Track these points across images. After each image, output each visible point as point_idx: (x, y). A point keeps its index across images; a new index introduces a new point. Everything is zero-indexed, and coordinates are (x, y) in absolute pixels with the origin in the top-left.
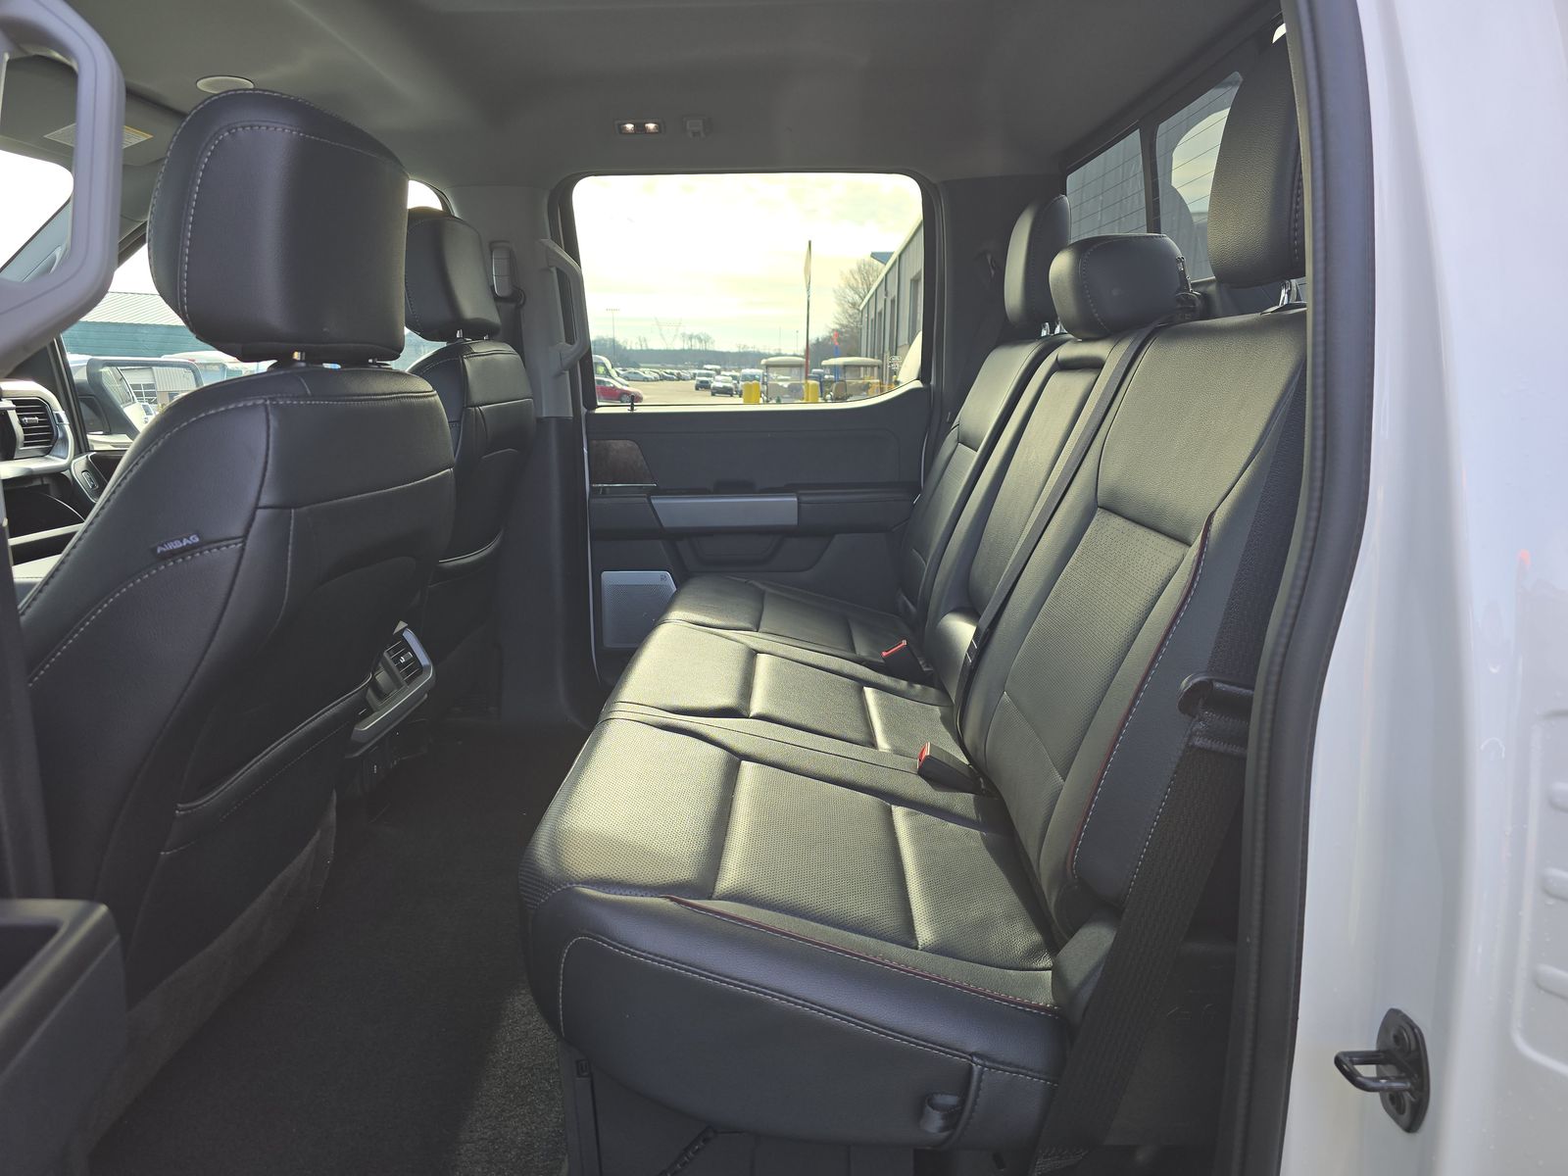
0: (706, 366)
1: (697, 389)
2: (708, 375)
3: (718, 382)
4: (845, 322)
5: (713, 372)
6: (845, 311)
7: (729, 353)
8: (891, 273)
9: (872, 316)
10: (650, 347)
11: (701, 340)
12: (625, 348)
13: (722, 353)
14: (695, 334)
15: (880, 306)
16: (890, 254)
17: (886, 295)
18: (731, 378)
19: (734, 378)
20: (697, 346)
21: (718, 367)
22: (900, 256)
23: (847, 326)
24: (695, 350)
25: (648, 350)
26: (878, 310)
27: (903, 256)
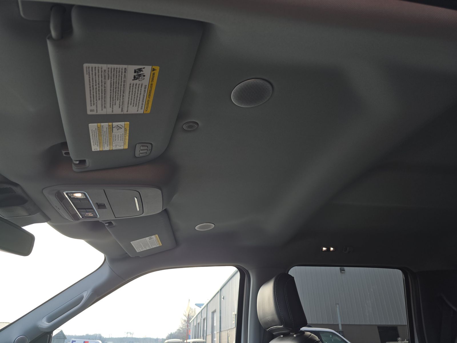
4: (181, 327)
6: (182, 323)
7: (140, 338)
8: (203, 310)
9: (195, 324)
10: (112, 337)
11: (131, 334)
12: (104, 337)
13: (138, 339)
14: (129, 332)
16: (202, 304)
17: (201, 317)
20: (129, 336)
22: (207, 304)
23: (182, 328)
24: (128, 338)
25: (111, 338)
26: (198, 322)
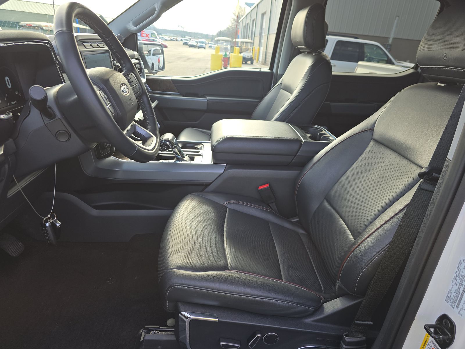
0: (186, 37)
1: (183, 45)
2: (187, 40)
3: (191, 43)
4: (231, 25)
5: (189, 39)
8: (253, 11)
9: (244, 24)
15: (248, 21)
16: (253, 4)
17: (251, 18)
18: (195, 42)
19: (196, 42)
21: (190, 37)
22: (258, 5)
26: (247, 23)
27: (259, 5)
